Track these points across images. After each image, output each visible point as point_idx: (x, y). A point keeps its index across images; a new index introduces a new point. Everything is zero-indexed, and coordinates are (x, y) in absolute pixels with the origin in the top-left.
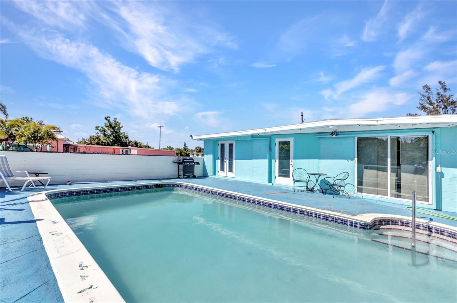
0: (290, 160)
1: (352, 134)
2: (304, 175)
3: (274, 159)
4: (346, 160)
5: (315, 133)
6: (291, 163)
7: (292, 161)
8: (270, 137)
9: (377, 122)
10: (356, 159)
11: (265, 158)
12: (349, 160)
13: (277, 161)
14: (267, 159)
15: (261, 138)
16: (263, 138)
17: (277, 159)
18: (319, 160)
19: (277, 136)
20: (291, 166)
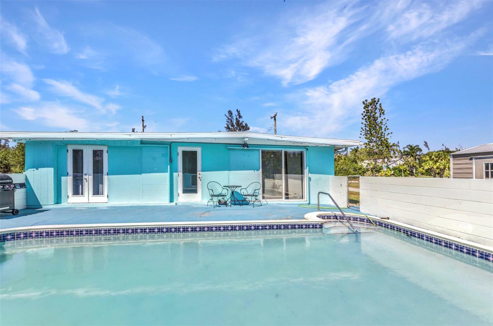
0: (198, 173)
1: (257, 147)
2: (217, 188)
3: (177, 172)
4: (253, 171)
5: (225, 143)
6: (198, 176)
7: (200, 174)
8: (170, 145)
9: (282, 138)
10: (261, 169)
11: (164, 171)
12: (256, 171)
13: (181, 174)
14: (168, 172)
15: (158, 145)
16: (160, 146)
17: (180, 172)
18: (229, 171)
19: (180, 144)
20: (198, 179)
